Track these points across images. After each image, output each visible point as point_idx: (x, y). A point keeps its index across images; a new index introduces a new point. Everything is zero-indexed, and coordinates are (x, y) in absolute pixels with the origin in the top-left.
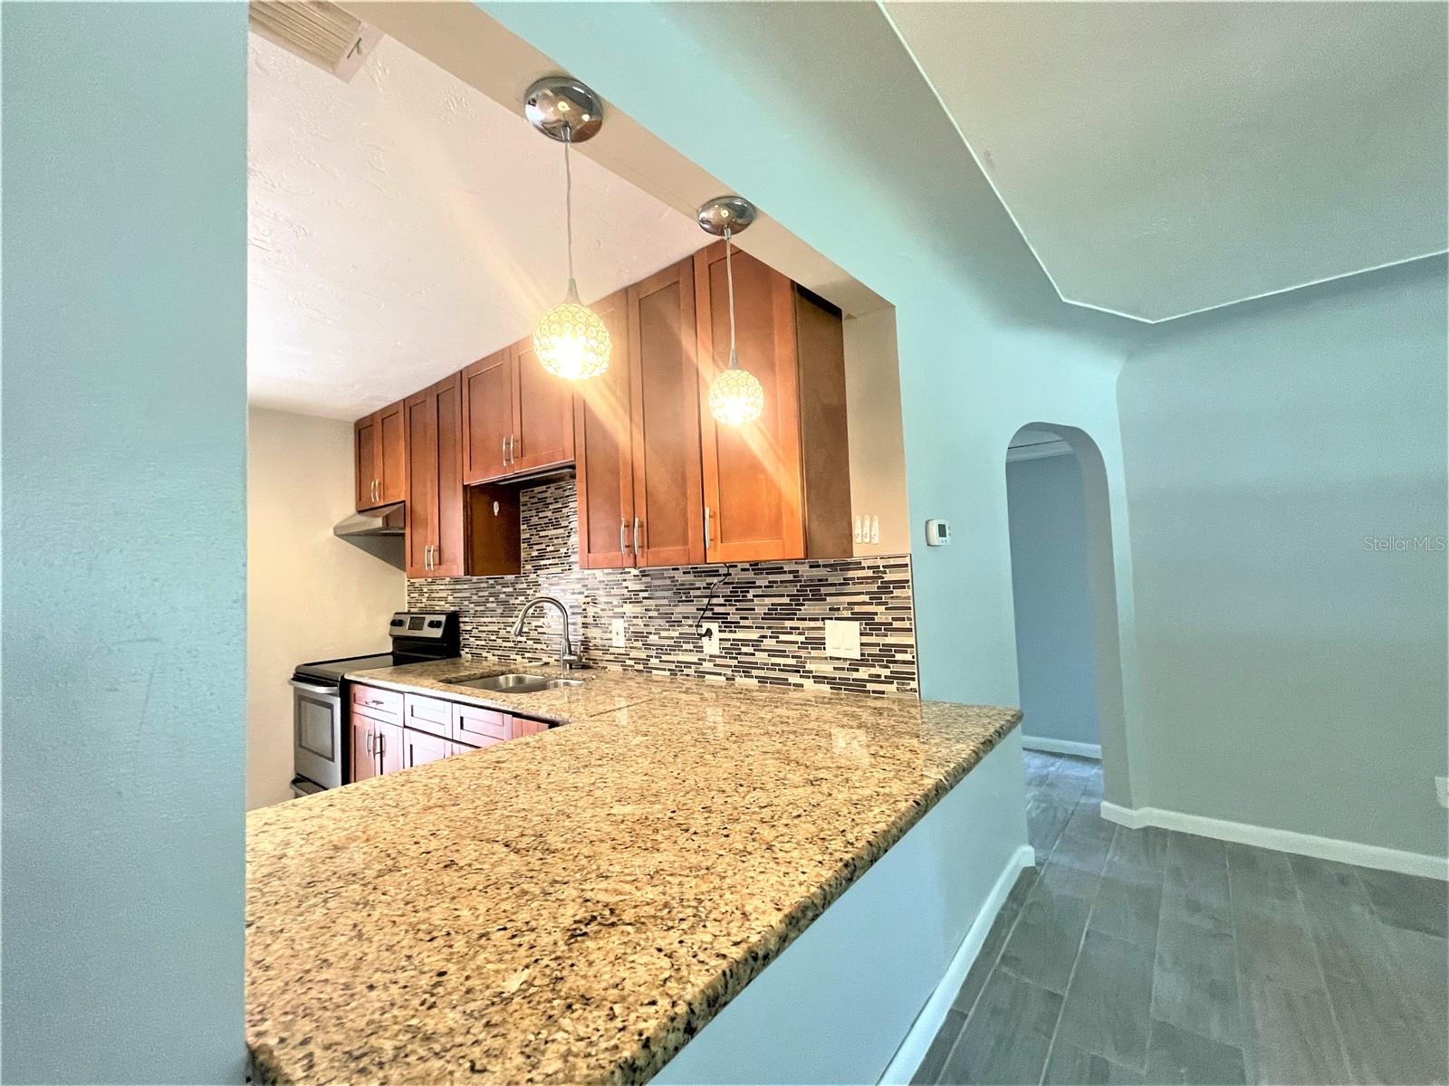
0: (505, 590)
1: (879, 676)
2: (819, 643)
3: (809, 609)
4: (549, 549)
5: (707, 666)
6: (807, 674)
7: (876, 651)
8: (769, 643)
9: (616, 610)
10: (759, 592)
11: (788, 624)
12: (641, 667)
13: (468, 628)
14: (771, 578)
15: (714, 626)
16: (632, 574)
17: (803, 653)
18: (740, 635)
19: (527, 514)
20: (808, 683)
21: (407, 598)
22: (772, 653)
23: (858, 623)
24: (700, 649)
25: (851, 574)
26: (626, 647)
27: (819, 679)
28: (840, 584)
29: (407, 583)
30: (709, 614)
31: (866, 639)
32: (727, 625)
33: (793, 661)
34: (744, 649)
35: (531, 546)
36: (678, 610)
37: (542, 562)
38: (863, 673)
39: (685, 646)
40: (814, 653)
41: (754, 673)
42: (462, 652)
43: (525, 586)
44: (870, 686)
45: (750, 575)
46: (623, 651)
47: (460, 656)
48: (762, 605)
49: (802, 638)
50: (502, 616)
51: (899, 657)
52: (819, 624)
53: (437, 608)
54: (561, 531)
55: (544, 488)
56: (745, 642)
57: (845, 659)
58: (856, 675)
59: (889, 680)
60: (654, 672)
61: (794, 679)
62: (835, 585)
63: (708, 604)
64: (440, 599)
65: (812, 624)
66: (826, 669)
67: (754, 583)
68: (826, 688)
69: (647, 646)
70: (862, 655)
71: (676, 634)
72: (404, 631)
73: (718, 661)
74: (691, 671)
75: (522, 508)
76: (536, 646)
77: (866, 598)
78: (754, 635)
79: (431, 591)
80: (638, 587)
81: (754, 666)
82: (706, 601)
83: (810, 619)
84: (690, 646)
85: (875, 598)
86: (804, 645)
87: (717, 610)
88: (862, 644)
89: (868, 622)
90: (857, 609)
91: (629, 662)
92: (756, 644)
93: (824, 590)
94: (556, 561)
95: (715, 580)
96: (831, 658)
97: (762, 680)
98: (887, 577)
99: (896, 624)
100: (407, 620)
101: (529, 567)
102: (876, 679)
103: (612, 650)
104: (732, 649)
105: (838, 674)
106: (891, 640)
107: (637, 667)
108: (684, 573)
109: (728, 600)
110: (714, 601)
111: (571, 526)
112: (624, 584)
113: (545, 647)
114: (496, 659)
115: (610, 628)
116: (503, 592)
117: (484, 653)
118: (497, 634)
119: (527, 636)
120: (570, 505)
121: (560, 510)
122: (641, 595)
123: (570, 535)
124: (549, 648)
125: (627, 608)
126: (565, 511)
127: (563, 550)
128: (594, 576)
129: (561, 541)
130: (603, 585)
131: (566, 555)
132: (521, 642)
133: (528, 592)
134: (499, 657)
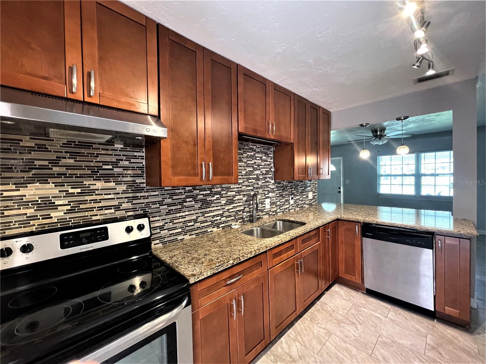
0: (202, 193)
1: (314, 201)
2: (308, 197)
3: (306, 190)
6: (306, 204)
7: (314, 197)
8: (301, 199)
9: (267, 196)
10: (300, 187)
11: (304, 193)
12: (274, 213)
15: (292, 196)
16: (272, 183)
17: (306, 200)
22: (301, 201)
23: (312, 192)
24: (290, 203)
26: (270, 208)
30: (291, 193)
31: (313, 195)
32: (295, 195)
33: (304, 202)
34: (297, 201)
38: (312, 201)
43: (220, 189)
44: (313, 204)
46: (269, 210)
48: (300, 190)
49: (305, 196)
50: (200, 208)
60: (278, 214)
65: (307, 193)
66: (308, 202)
67: (299, 184)
70: (312, 198)
73: (293, 205)
80: (273, 187)
81: (299, 205)
82: (290, 190)
84: (287, 203)
86: (306, 198)
87: (293, 192)
90: (312, 189)
91: (271, 213)
93: (308, 186)
95: (292, 184)
96: (309, 200)
97: (300, 208)
98: (315, 183)
99: (315, 191)
108: (286, 182)
109: (295, 189)
111: (248, 162)
112: (269, 186)
113: (233, 218)
114: (194, 236)
115: (264, 203)
116: (201, 195)
117: (180, 238)
118: (195, 221)
119: (222, 215)
120: (248, 153)
121: (242, 154)
122: (275, 189)
123: (247, 166)
124: (236, 217)
125: (270, 195)
126: (245, 155)
127: (244, 172)
128: (258, 184)
129: (242, 168)
130: (261, 187)
131: (245, 175)
132: (217, 220)
133: (222, 192)
134: (197, 234)
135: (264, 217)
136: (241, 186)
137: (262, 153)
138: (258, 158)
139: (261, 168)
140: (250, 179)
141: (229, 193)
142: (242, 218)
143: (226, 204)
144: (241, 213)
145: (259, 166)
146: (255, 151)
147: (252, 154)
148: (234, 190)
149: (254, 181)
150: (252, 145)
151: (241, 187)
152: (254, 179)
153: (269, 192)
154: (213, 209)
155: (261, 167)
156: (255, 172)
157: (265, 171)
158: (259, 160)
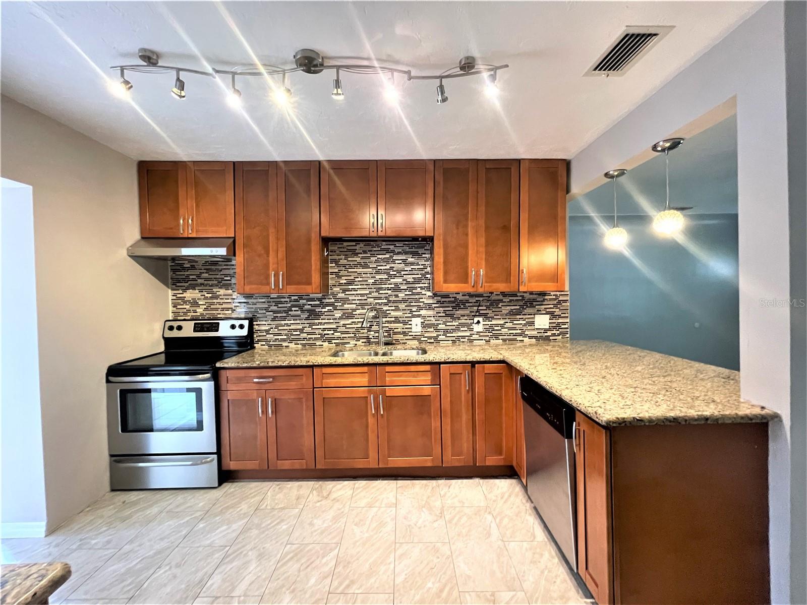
0: (309, 303)
1: (555, 334)
2: (532, 323)
3: (528, 310)
4: (356, 279)
5: (475, 337)
6: (526, 336)
7: (555, 325)
8: (509, 325)
9: (414, 313)
10: (505, 304)
11: (518, 317)
12: (432, 341)
14: (511, 298)
15: (481, 319)
16: (427, 295)
17: (524, 328)
18: (494, 322)
19: (336, 257)
20: (526, 340)
21: (171, 309)
22: (510, 329)
23: (548, 315)
24: (472, 330)
25: (546, 297)
26: (422, 332)
27: (530, 337)
28: (542, 301)
29: (171, 297)
30: (477, 314)
31: (551, 321)
32: (488, 318)
33: (520, 331)
34: (496, 328)
35: (340, 277)
36: (458, 312)
37: (350, 287)
38: (549, 333)
39: (462, 329)
40: (529, 328)
41: (500, 337)
42: (255, 345)
43: (333, 300)
44: (551, 338)
45: (501, 297)
46: (419, 334)
47: (255, 348)
48: (506, 310)
49: (524, 322)
50: (307, 319)
51: (563, 326)
52: (532, 316)
53: (219, 316)
55: (354, 243)
56: (497, 325)
57: (542, 329)
58: (546, 334)
59: (559, 335)
60: (441, 342)
61: (519, 338)
62: (539, 301)
63: (478, 310)
65: (529, 316)
66: (535, 333)
67: (502, 300)
68: (534, 340)
69: (437, 330)
70: (550, 327)
71: (456, 324)
73: (481, 334)
74: (466, 340)
77: (552, 306)
78: (502, 322)
80: (431, 301)
81: (501, 335)
82: (476, 308)
83: (528, 315)
84: (466, 329)
85: (555, 306)
86: (525, 325)
87: (481, 312)
88: (549, 323)
89: (553, 315)
90: (548, 310)
91: (423, 339)
92: (502, 326)
93: (534, 303)
94: (365, 287)
95: (481, 299)
96: (537, 329)
97: (504, 340)
98: (560, 299)
99: (562, 315)
100: (187, 325)
101: (336, 289)
102: (554, 335)
103: (410, 334)
104: (490, 329)
105: (539, 335)
106: (560, 320)
107: (429, 341)
108: (463, 295)
109: (488, 308)
110: (480, 308)
111: (379, 268)
112: (421, 300)
113: (353, 335)
114: (300, 346)
115: (410, 323)
116: (309, 305)
117: (285, 344)
118: (302, 331)
119: (335, 330)
120: (379, 256)
121: (368, 258)
122: (434, 305)
123: (378, 273)
124: (357, 336)
125: (423, 312)
126: (373, 259)
127: (371, 281)
128: (397, 296)
129: (369, 275)
130: (404, 301)
131: (374, 284)
132: (328, 334)
133: (336, 304)
134: (304, 345)
135: (408, 343)
136: (365, 298)
137: (406, 253)
138: (397, 262)
139: (404, 275)
140: (381, 289)
141: (346, 306)
142: (368, 338)
143: (340, 318)
144: (366, 331)
145: (399, 271)
146: (393, 252)
147: (387, 256)
148: (354, 302)
149: (389, 292)
150: (387, 245)
151: (367, 300)
152: (391, 290)
153: (420, 308)
154: (324, 321)
155: (403, 273)
156: (392, 280)
157: (413, 278)
158: (401, 263)
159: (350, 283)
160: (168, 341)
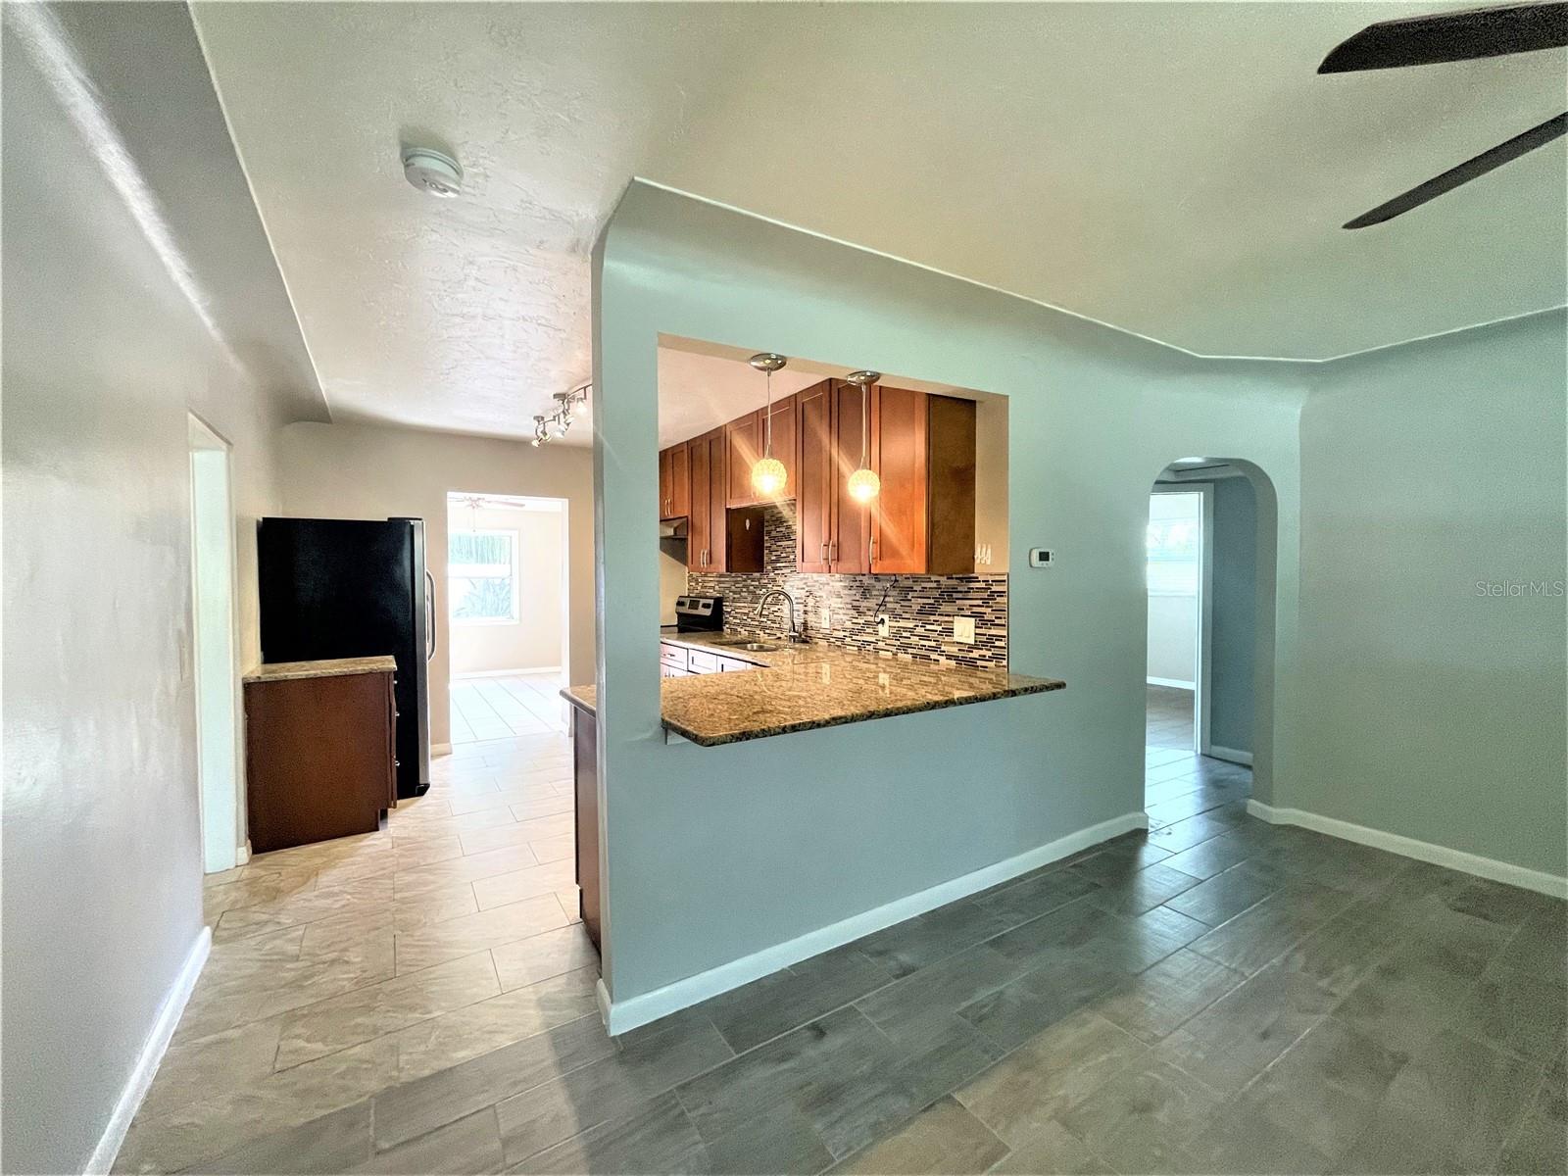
0: (753, 583)
2: (950, 632)
3: (945, 608)
4: (782, 555)
5: (881, 644)
7: (984, 639)
8: (920, 630)
9: (824, 602)
10: (915, 594)
11: (932, 618)
12: (839, 643)
13: (729, 610)
14: (923, 585)
17: (940, 638)
18: (902, 624)
19: (770, 528)
20: (942, 659)
21: (687, 586)
22: (922, 637)
23: (973, 619)
24: (876, 633)
25: (972, 585)
26: (831, 629)
27: (949, 657)
28: (965, 592)
29: (687, 575)
31: (978, 631)
32: (896, 616)
33: (933, 644)
34: (904, 634)
35: (771, 552)
36: (864, 604)
37: (778, 565)
39: (868, 630)
40: (947, 639)
41: (910, 651)
42: (725, 628)
45: (910, 583)
46: (828, 632)
47: (722, 630)
49: (939, 628)
50: (750, 602)
51: (997, 643)
52: (950, 619)
53: (708, 594)
54: (791, 542)
56: (905, 629)
57: (965, 644)
58: (971, 655)
59: (990, 659)
60: (848, 647)
61: (934, 656)
62: (961, 592)
63: (883, 601)
64: (711, 587)
65: (947, 619)
66: (954, 650)
69: (844, 629)
70: (976, 641)
71: (862, 621)
72: (685, 610)
73: (888, 642)
74: (871, 648)
75: (766, 524)
76: (772, 625)
77: (980, 602)
78: (911, 625)
79: (704, 581)
80: (839, 587)
83: (946, 615)
84: (871, 630)
85: (986, 602)
88: (976, 634)
89: (981, 621)
90: (975, 609)
91: (831, 639)
92: (911, 630)
93: (955, 595)
94: (787, 564)
95: (888, 584)
97: (915, 656)
98: (994, 589)
99: (997, 621)
100: (687, 601)
101: (769, 568)
102: (983, 658)
103: (821, 630)
104: (897, 634)
105: (961, 654)
106: (993, 632)
107: (837, 643)
108: (869, 578)
109: (896, 599)
110: (887, 599)
113: (779, 626)
114: (746, 633)
115: (820, 615)
116: (752, 585)
118: (748, 615)
119: (767, 618)
122: (842, 592)
125: (832, 601)
127: (792, 557)
129: (791, 550)
132: (763, 622)
133: (768, 586)
134: (749, 632)
135: (820, 643)
141: (774, 589)
143: (771, 603)
148: (780, 584)
159: (777, 561)
160: (680, 615)
